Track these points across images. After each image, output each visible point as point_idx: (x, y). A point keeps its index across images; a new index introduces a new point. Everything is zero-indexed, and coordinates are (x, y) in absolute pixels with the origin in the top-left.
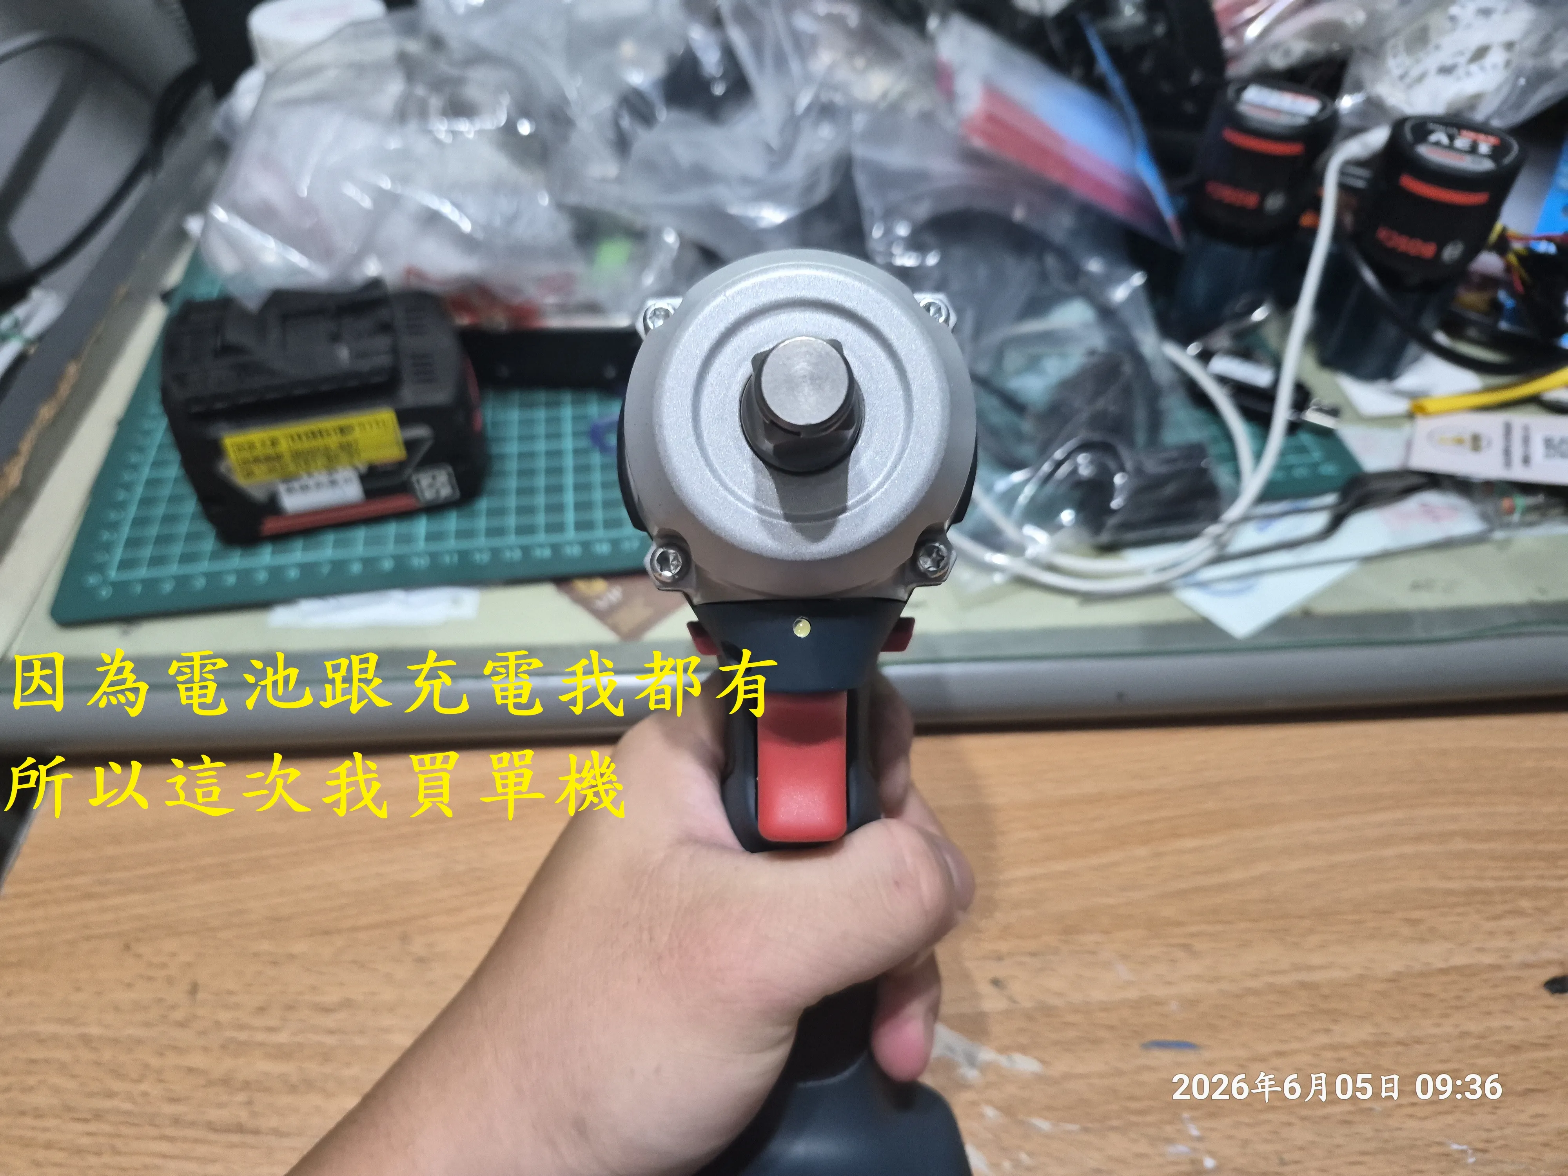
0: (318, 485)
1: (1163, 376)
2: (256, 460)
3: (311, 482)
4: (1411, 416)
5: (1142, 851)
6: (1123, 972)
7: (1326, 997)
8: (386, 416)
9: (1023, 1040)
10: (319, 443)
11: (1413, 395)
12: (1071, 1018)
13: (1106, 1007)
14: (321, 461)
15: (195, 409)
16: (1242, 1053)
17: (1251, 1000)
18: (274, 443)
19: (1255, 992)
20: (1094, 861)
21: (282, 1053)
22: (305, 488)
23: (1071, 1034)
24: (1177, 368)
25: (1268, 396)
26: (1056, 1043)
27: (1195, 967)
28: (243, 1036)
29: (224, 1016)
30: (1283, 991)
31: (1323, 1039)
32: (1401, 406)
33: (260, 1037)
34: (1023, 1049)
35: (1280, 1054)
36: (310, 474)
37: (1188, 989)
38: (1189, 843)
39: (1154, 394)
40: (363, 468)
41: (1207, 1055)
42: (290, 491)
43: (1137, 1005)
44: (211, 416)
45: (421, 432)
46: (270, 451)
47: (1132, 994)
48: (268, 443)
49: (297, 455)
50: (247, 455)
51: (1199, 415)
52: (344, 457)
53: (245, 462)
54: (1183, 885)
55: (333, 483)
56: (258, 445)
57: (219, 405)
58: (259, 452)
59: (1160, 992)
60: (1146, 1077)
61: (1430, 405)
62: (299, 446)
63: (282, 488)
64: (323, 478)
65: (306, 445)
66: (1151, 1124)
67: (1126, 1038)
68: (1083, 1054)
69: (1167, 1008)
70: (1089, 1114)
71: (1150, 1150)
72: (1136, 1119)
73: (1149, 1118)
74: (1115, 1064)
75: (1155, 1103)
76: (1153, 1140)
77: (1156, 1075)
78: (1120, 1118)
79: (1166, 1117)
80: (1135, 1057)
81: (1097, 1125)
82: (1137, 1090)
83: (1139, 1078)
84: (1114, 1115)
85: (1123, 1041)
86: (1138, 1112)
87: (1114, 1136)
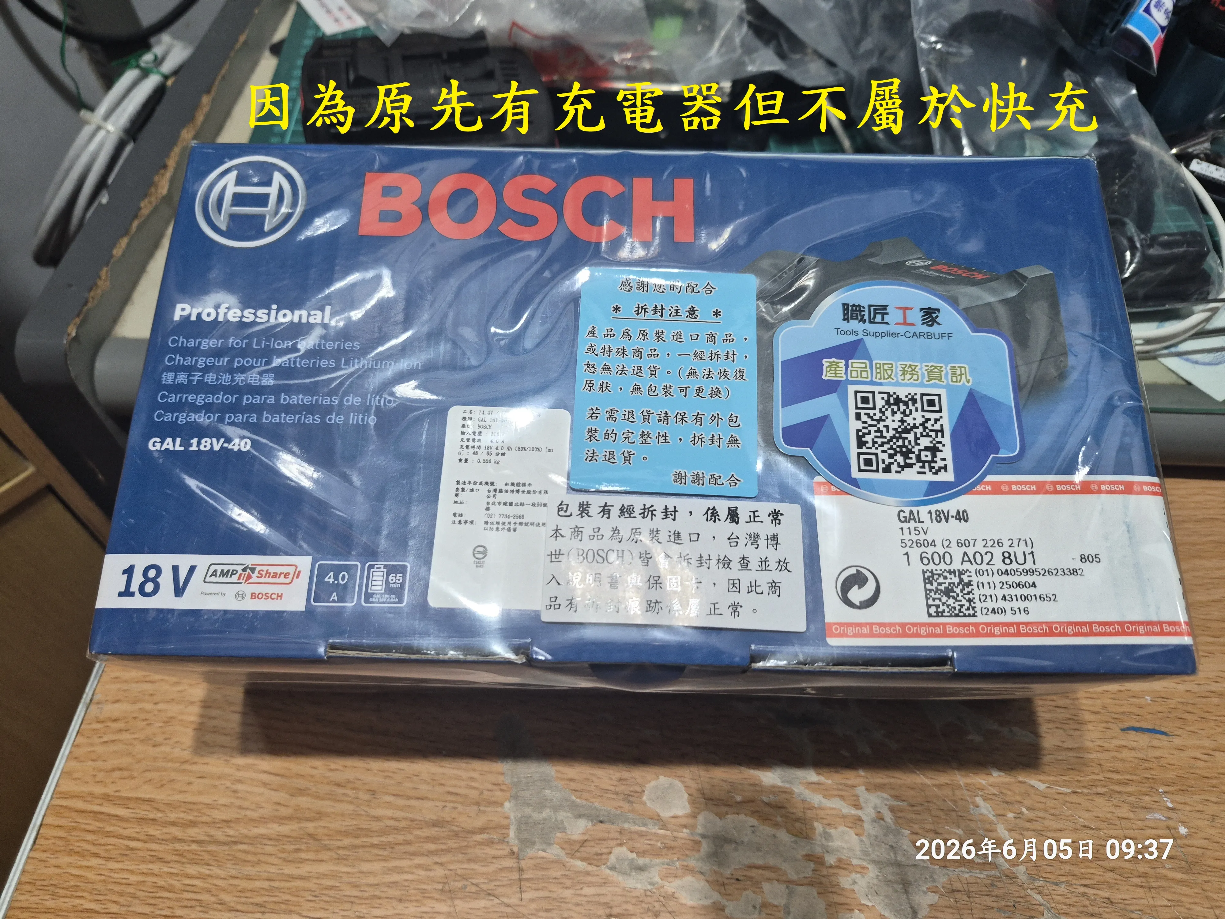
9: (1022, 716)
12: (1060, 702)
13: (1090, 696)
16: (1206, 743)
17: (1214, 700)
19: (1216, 695)
23: (1062, 715)
26: (1048, 721)
34: (1021, 724)
37: (1159, 688)
41: (1177, 741)
43: (1116, 696)
47: (1112, 687)
59: (1136, 686)
60: (1126, 754)
66: (1130, 794)
67: (1108, 722)
68: (1072, 732)
69: (1142, 701)
70: (1078, 781)
71: (1131, 815)
72: (1117, 788)
73: (1129, 789)
74: (1099, 743)
75: (1134, 777)
76: (1133, 807)
77: (1133, 754)
78: (1105, 786)
79: (1144, 790)
80: (1115, 738)
81: (1085, 791)
82: (1118, 765)
83: (1119, 755)
84: (1100, 783)
85: (1105, 725)
86: (1119, 783)
87: (1100, 801)
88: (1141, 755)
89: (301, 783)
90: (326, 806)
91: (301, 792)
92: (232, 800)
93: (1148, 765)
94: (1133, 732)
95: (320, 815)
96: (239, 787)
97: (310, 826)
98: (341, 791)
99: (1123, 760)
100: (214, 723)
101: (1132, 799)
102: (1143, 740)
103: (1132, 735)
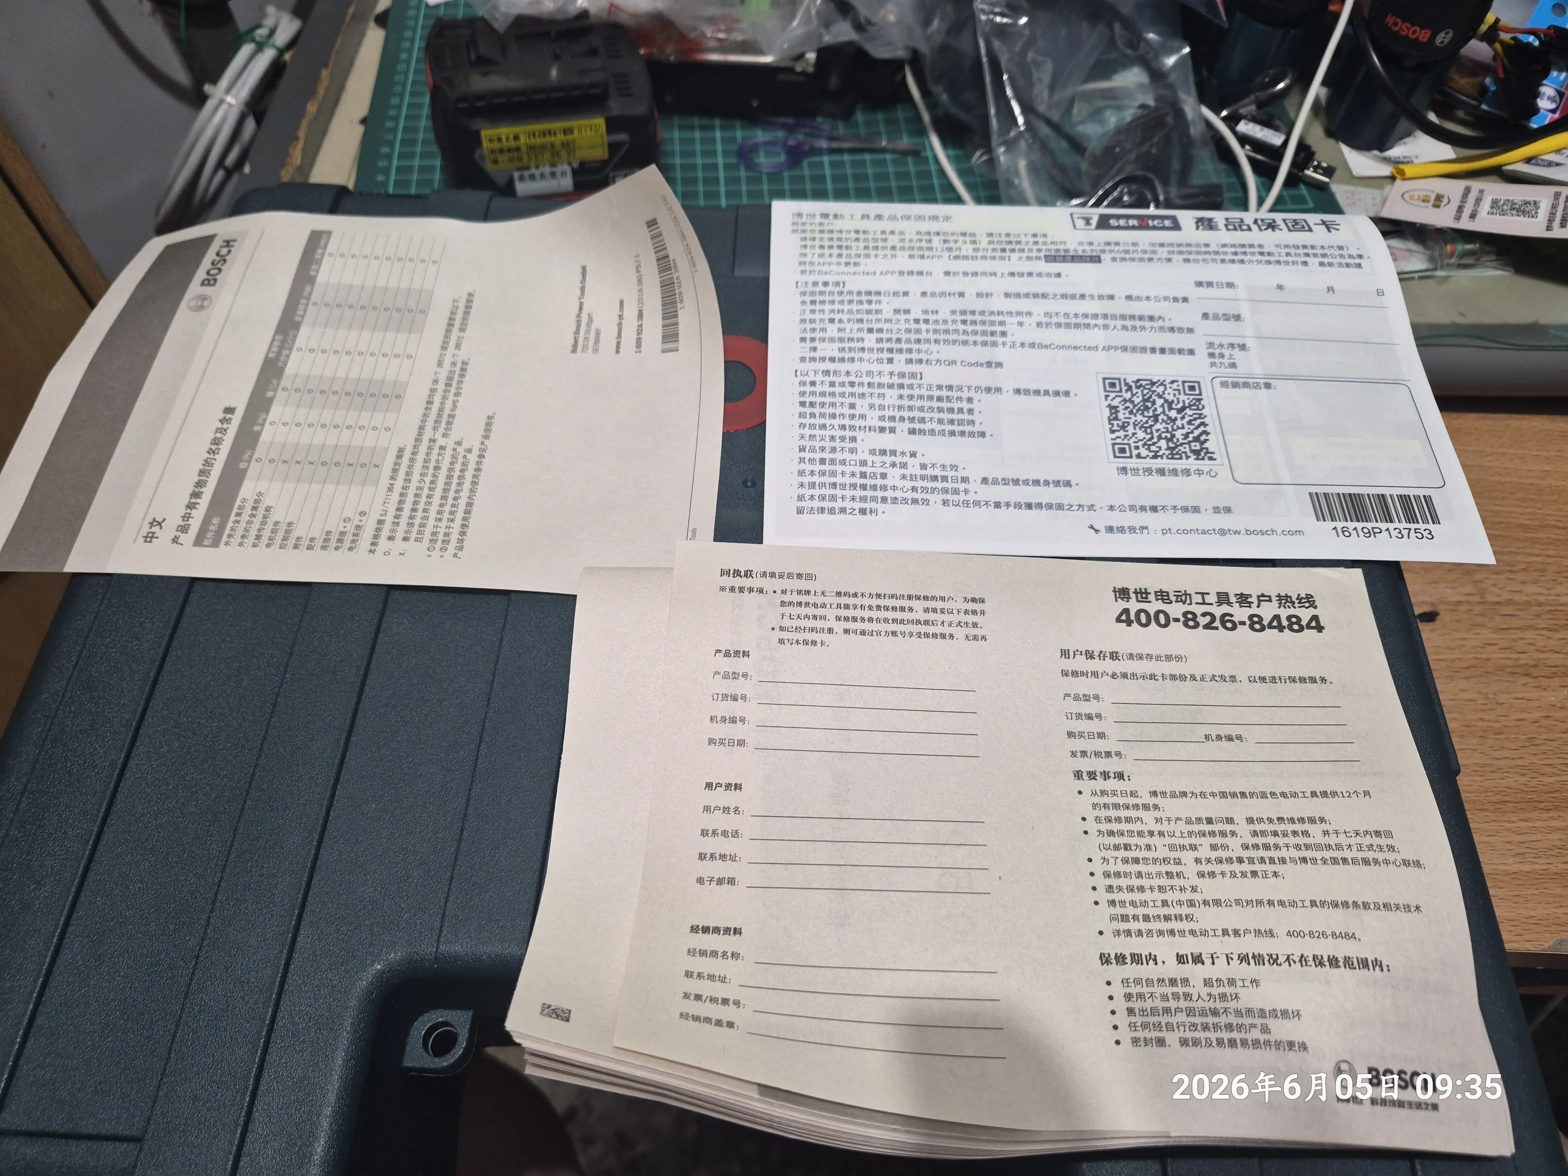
0: (542, 176)
1: (1196, 131)
2: (501, 151)
3: (537, 173)
4: (1393, 178)
8: (600, 122)
10: (548, 139)
11: (1396, 162)
14: (547, 155)
15: (460, 105)
18: (516, 138)
22: (532, 177)
24: (1209, 125)
25: (1277, 153)
32: (1386, 170)
36: (537, 167)
39: (1187, 144)
40: (576, 165)
42: (522, 178)
44: (473, 112)
45: (623, 137)
46: (513, 143)
48: (511, 137)
49: (531, 148)
50: (496, 145)
51: (1223, 166)
52: (564, 154)
53: (493, 151)
55: (553, 175)
56: (504, 138)
57: (478, 104)
58: (505, 144)
61: (1409, 170)
62: (532, 141)
63: (516, 175)
64: (547, 170)
65: (539, 141)
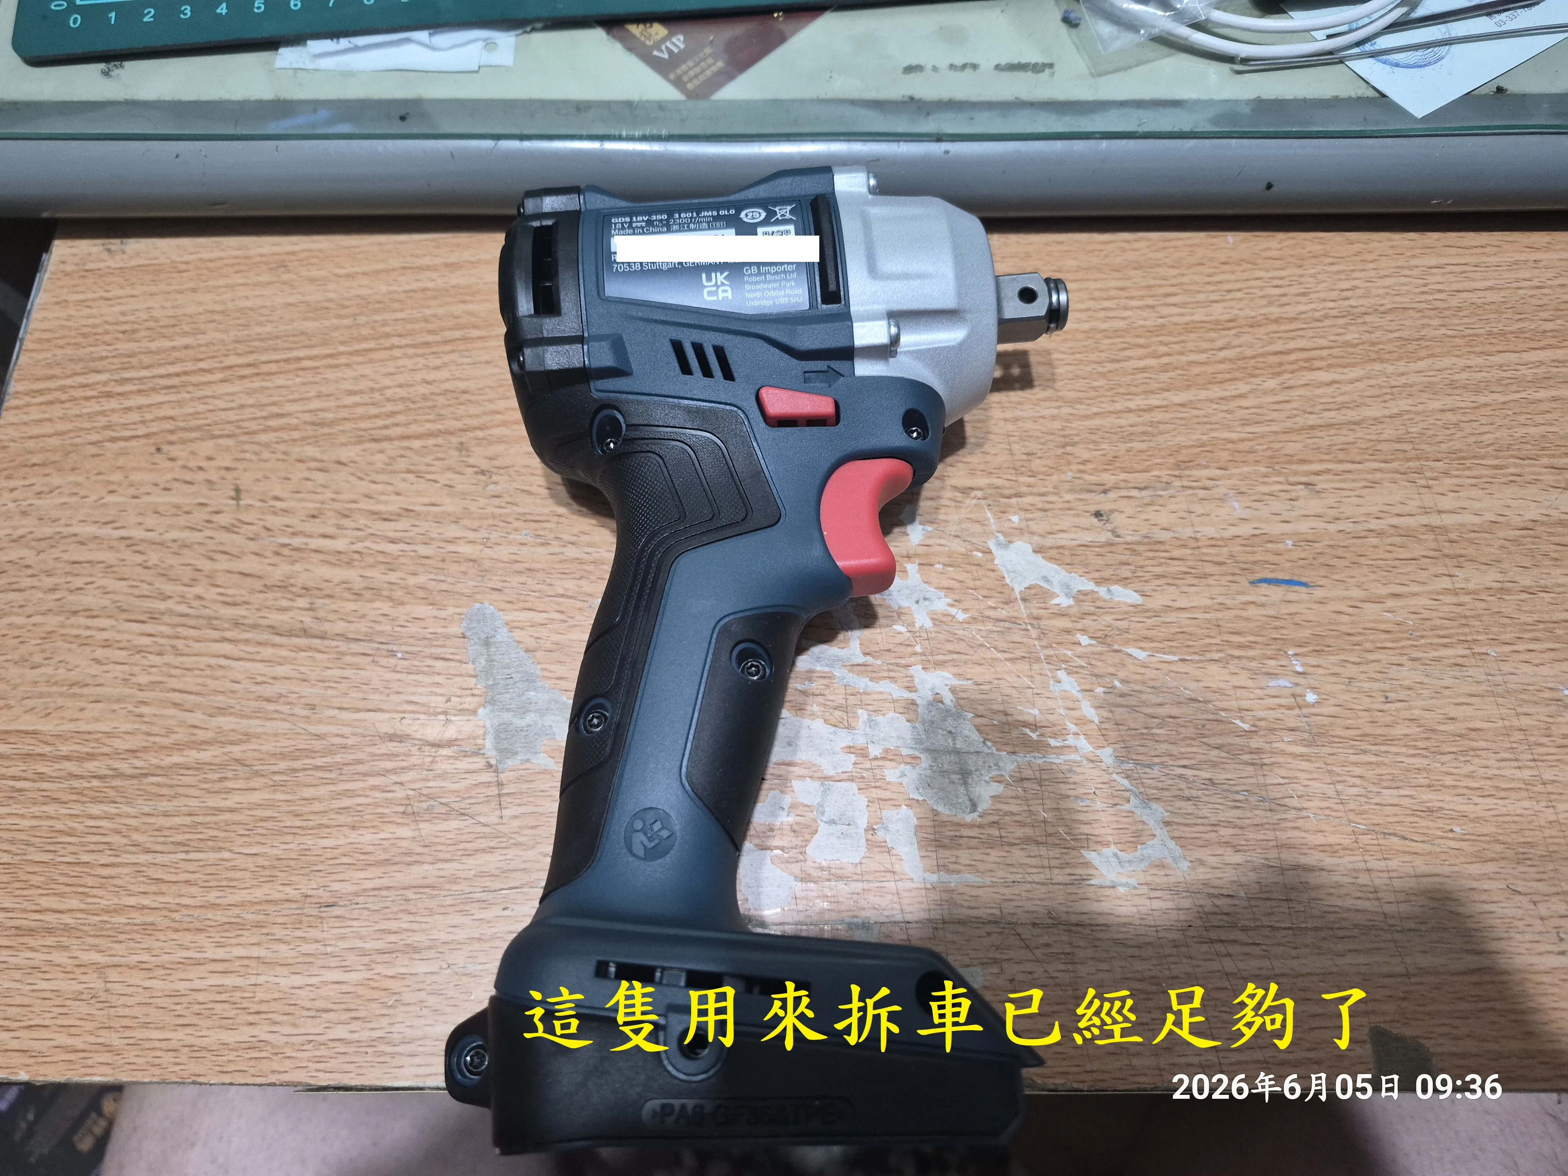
5: (1272, 383)
6: (1237, 507)
7: (1452, 542)
9: (1125, 572)
12: (1177, 553)
13: (1214, 542)
16: (1356, 593)
17: (1374, 541)
19: (1380, 534)
20: (1216, 392)
21: (342, 559)
23: (1176, 567)
26: (1159, 576)
27: (1315, 505)
28: (296, 542)
29: (275, 521)
30: (1407, 534)
31: (1445, 583)
33: (315, 543)
34: (1124, 581)
35: (1397, 596)
37: (1304, 527)
38: (1325, 376)
41: (1319, 593)
43: (1249, 541)
47: (1245, 530)
54: (1312, 420)
59: (1276, 529)
60: (1252, 611)
66: (1252, 659)
67: (1234, 574)
68: (1186, 589)
69: (1281, 546)
70: (1188, 646)
71: (1250, 683)
72: (1237, 653)
73: (1251, 653)
74: (1220, 599)
75: (1259, 639)
76: (1254, 674)
77: (1262, 611)
78: (1221, 651)
79: (1270, 653)
80: (1242, 593)
81: (1196, 657)
82: (1241, 625)
83: (1244, 614)
84: (1215, 648)
85: (1230, 578)
86: (1240, 646)
87: (1213, 668)
88: (1271, 612)
89: (221, 700)
90: (254, 725)
91: (222, 711)
92: (137, 726)
93: (1278, 623)
94: (1266, 585)
95: (248, 737)
96: (144, 709)
97: (236, 751)
98: (271, 707)
99: (1248, 619)
100: (105, 635)
101: (1254, 664)
102: (1276, 593)
103: (1264, 588)
